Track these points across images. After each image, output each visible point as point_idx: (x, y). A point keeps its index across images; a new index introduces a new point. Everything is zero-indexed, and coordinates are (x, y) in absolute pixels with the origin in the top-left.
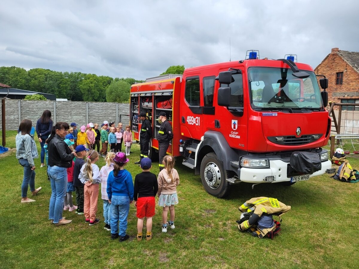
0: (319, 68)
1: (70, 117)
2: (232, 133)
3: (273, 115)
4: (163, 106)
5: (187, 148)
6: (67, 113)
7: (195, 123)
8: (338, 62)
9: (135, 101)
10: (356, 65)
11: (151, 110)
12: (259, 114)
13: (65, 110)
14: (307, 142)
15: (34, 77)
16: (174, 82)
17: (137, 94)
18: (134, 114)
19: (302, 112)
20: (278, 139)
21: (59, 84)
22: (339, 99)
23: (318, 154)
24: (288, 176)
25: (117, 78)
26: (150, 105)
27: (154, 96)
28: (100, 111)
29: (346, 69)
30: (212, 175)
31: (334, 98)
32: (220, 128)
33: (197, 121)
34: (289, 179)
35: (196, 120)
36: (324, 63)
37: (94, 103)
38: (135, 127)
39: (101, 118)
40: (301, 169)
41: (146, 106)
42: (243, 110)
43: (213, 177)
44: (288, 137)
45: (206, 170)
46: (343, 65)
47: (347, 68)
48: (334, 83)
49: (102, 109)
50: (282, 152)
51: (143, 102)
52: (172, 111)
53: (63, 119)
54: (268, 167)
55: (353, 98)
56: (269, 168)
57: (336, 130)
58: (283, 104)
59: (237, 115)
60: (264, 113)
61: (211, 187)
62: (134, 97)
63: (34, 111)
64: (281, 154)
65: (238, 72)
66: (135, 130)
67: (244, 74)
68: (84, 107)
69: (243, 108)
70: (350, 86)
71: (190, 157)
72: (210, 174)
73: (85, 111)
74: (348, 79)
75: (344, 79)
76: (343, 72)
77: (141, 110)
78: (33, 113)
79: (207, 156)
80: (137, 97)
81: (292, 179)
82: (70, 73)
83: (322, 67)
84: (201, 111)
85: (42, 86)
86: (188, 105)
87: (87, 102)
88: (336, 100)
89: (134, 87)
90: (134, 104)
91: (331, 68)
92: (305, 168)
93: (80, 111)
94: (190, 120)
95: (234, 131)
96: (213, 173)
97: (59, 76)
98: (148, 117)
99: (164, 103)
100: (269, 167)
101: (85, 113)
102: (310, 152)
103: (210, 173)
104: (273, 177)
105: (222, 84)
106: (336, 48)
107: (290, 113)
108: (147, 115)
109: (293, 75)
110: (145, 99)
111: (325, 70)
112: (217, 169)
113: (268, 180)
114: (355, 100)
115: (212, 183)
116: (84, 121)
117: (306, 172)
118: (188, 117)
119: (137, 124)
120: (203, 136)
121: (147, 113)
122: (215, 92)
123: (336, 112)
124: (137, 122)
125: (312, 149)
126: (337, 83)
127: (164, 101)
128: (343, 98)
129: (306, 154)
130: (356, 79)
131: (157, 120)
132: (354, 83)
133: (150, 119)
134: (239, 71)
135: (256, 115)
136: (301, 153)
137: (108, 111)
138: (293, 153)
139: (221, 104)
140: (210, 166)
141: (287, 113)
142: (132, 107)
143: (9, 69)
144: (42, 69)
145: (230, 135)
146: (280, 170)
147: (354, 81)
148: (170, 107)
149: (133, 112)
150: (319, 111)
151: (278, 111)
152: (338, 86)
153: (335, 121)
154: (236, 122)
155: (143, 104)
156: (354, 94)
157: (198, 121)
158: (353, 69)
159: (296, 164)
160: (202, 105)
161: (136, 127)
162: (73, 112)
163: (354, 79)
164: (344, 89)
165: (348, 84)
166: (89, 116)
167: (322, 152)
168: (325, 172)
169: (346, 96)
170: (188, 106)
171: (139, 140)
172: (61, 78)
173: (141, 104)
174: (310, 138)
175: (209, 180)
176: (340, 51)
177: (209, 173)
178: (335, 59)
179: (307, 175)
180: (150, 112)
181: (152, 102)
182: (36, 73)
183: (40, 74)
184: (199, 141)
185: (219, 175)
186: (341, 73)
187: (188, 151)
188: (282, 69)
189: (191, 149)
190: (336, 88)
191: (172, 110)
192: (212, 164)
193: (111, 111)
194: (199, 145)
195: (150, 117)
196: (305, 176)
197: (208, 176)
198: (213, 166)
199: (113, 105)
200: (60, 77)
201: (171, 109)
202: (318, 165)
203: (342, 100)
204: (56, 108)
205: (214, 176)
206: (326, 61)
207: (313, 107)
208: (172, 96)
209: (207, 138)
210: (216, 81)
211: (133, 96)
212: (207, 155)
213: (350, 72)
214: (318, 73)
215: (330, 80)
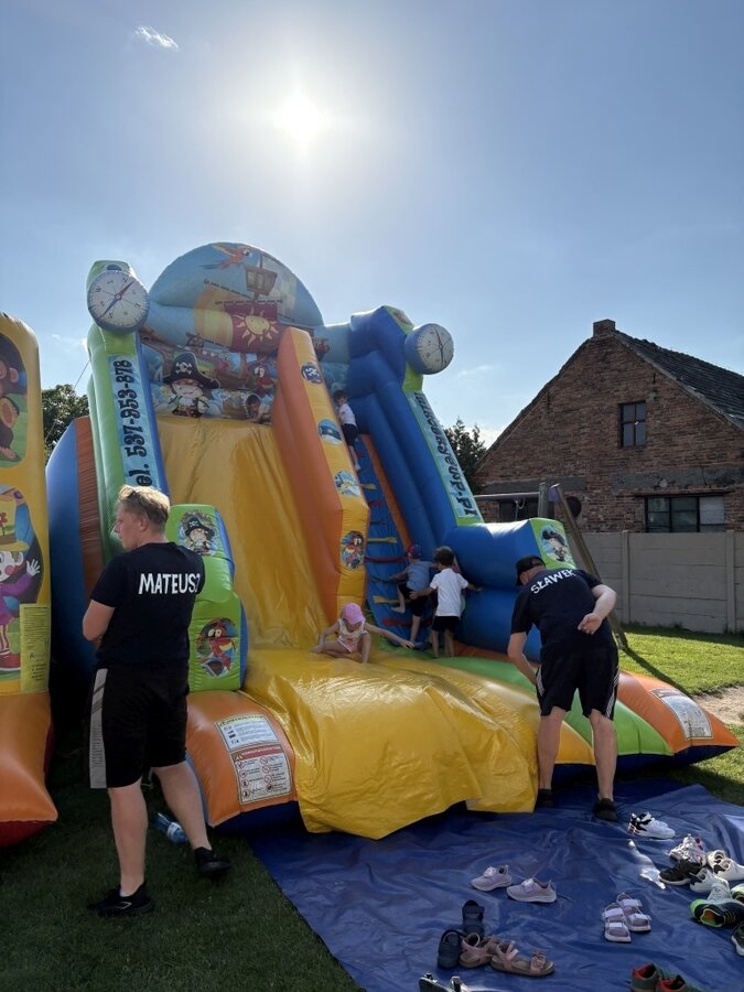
0: (553, 391)
8: (623, 367)
22: (637, 496)
29: (655, 390)
31: (617, 494)
36: (570, 372)
46: (642, 377)
47: (657, 385)
48: (612, 440)
55: (692, 490)
70: (675, 448)
74: (667, 426)
76: (643, 401)
83: (563, 386)
88: (625, 500)
91: (598, 389)
106: (610, 322)
111: (574, 396)
114: (698, 496)
126: (623, 442)
128: (652, 491)
130: (698, 424)
132: (690, 439)
147: (689, 430)
152: (631, 449)
156: (692, 478)
158: (681, 390)
163: (689, 424)
164: (655, 462)
165: (669, 442)
169: (664, 484)
176: (618, 335)
178: (610, 358)
186: (635, 403)
203: (648, 499)
206: (578, 366)
213: (671, 400)
214: (549, 408)
215: (597, 432)
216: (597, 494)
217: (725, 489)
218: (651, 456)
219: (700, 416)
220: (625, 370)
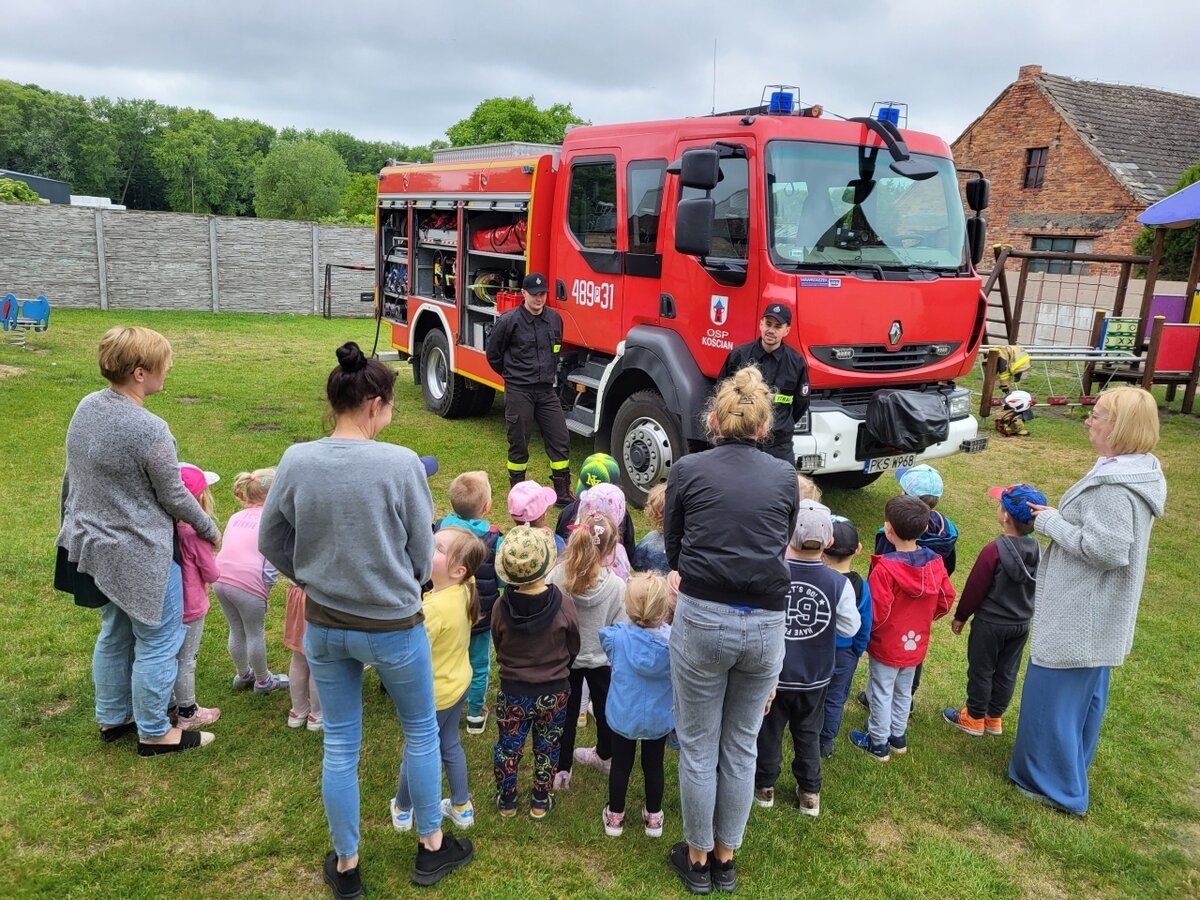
0: (974, 132)
1: (154, 267)
2: (711, 333)
3: (830, 285)
4: (494, 244)
5: (571, 378)
6: (143, 253)
7: (598, 300)
8: (1037, 113)
9: (393, 222)
10: (1089, 126)
11: (451, 255)
12: (790, 281)
13: (137, 241)
14: (914, 365)
16: (532, 170)
17: (403, 202)
18: (389, 266)
19: (910, 277)
20: (839, 354)
21: (77, 141)
22: (1027, 235)
23: (943, 397)
24: (858, 458)
25: (290, 127)
26: (450, 239)
27: (465, 211)
28: (257, 249)
29: (1058, 138)
30: (647, 453)
31: (1011, 232)
32: (674, 317)
33: (606, 296)
34: (859, 466)
35: (603, 292)
36: (992, 114)
37: (234, 223)
38: (393, 306)
39: (261, 273)
40: (894, 437)
41: (432, 242)
42: (745, 267)
43: (648, 460)
44: (866, 349)
45: (629, 439)
46: (1050, 125)
47: (1061, 133)
48: (1016, 182)
49: (264, 244)
50: (848, 390)
51: (425, 230)
52: (524, 262)
53: (131, 271)
54: (807, 429)
55: (1070, 232)
56: (809, 433)
57: (1005, 334)
58: (857, 253)
59: (727, 280)
60: (805, 278)
61: (641, 488)
62: (393, 211)
63: (29, 243)
64: (843, 397)
65: (737, 153)
66: (393, 316)
67: (753, 160)
68: (201, 235)
69: (744, 262)
70: (1064, 194)
71: (579, 403)
72: (643, 450)
73: (206, 248)
74: (1061, 173)
75: (1050, 171)
76: (1047, 148)
77: (416, 255)
78: (23, 246)
79: (632, 400)
80: (403, 213)
81: (867, 466)
82: (114, 103)
83: (985, 127)
84: (616, 266)
85: (14, 146)
86: (578, 246)
87: (210, 218)
88: (1017, 238)
89: (392, 175)
90: (390, 233)
91: (1013, 133)
92: (903, 436)
93: (190, 246)
94: (582, 292)
95: (716, 328)
96: (650, 449)
97: (73, 110)
98: (439, 276)
99: (497, 235)
100: (810, 430)
101: (206, 253)
102: (923, 391)
103: (640, 447)
104: (819, 457)
105: (685, 188)
106: (1035, 66)
107: (875, 281)
108: (438, 270)
109: (892, 167)
110: (429, 218)
111: (992, 138)
112: (661, 436)
113: (804, 464)
114: (1075, 239)
115: (646, 476)
116: (205, 284)
117: (910, 446)
118: (577, 281)
119: (401, 297)
120: (624, 342)
121: (437, 265)
122: (663, 209)
123: (1012, 278)
124: (403, 292)
125: (928, 384)
126: (1026, 184)
127: (495, 227)
128: (1036, 231)
129: (910, 397)
130: (1086, 173)
131: (472, 287)
132: (1077, 186)
133: (448, 284)
134: (738, 151)
135: (782, 283)
136: (897, 393)
137: (285, 249)
138: (876, 393)
139: (683, 249)
140: (641, 428)
141: (868, 279)
142: (386, 244)
145: (704, 340)
146: (837, 439)
147: (1078, 178)
148: (517, 247)
149: (385, 258)
150: (957, 276)
151: (843, 272)
152: (1029, 192)
153: (1005, 305)
154: (724, 301)
155: (422, 234)
156: (1073, 222)
157: (609, 296)
158: (1078, 140)
159: (883, 422)
160: (623, 246)
161: (399, 307)
162: (163, 252)
163: (1079, 173)
164: (1046, 205)
165: (1061, 188)
166: (220, 264)
167: (953, 394)
168: (958, 448)
169: (1049, 226)
170: (578, 249)
171: (410, 351)
172: (82, 120)
173: (416, 236)
174: (926, 352)
175: (637, 469)
176: (1045, 77)
177: (639, 449)
178: (1028, 103)
179: (910, 455)
180: (448, 262)
181: (455, 229)
184: (611, 357)
185: (667, 453)
186: (1042, 149)
187: (575, 384)
188: (862, 149)
189: (582, 381)
190: (1021, 198)
191: (526, 258)
192: (645, 422)
193: (293, 251)
194: (610, 367)
195: (447, 277)
196: (904, 456)
197: (633, 456)
198: (649, 427)
199: (302, 230)
201: (521, 253)
202: (940, 428)
203: (1035, 238)
204: (106, 233)
205: (653, 455)
206: (1000, 108)
207: (942, 265)
208: (525, 214)
209: (636, 349)
210: (669, 175)
211: (386, 205)
212: (633, 396)
213: (1069, 148)
214: (969, 148)
215: (1005, 173)
216: (996, 232)
217: (1096, 233)
218: (1044, 200)
219: (1089, 166)
220: (1038, 117)
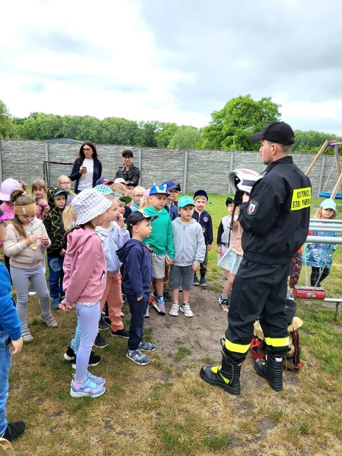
15: (106, 127)
21: (133, 136)
28: (20, 155)
39: (22, 166)
49: (22, 152)
82: (146, 122)
85: (114, 138)
137: (33, 154)
143: (81, 119)
144: (115, 118)
172: (135, 129)
182: (107, 123)
183: (112, 124)
193: (37, 156)
199: (40, 145)
200: (134, 127)
